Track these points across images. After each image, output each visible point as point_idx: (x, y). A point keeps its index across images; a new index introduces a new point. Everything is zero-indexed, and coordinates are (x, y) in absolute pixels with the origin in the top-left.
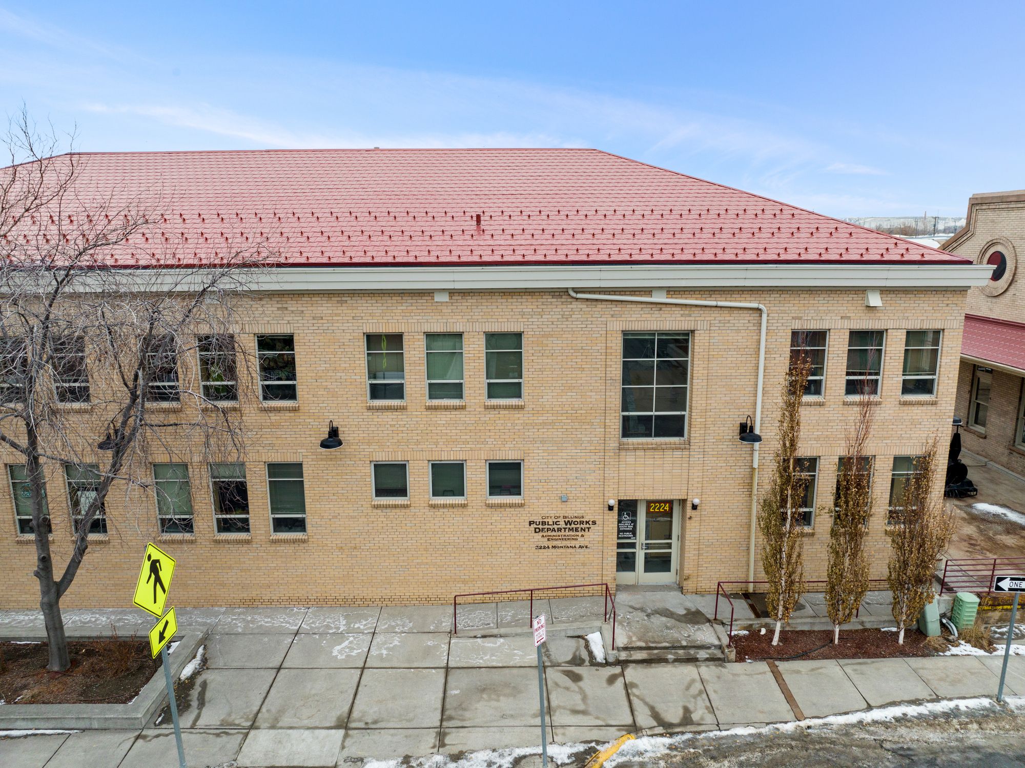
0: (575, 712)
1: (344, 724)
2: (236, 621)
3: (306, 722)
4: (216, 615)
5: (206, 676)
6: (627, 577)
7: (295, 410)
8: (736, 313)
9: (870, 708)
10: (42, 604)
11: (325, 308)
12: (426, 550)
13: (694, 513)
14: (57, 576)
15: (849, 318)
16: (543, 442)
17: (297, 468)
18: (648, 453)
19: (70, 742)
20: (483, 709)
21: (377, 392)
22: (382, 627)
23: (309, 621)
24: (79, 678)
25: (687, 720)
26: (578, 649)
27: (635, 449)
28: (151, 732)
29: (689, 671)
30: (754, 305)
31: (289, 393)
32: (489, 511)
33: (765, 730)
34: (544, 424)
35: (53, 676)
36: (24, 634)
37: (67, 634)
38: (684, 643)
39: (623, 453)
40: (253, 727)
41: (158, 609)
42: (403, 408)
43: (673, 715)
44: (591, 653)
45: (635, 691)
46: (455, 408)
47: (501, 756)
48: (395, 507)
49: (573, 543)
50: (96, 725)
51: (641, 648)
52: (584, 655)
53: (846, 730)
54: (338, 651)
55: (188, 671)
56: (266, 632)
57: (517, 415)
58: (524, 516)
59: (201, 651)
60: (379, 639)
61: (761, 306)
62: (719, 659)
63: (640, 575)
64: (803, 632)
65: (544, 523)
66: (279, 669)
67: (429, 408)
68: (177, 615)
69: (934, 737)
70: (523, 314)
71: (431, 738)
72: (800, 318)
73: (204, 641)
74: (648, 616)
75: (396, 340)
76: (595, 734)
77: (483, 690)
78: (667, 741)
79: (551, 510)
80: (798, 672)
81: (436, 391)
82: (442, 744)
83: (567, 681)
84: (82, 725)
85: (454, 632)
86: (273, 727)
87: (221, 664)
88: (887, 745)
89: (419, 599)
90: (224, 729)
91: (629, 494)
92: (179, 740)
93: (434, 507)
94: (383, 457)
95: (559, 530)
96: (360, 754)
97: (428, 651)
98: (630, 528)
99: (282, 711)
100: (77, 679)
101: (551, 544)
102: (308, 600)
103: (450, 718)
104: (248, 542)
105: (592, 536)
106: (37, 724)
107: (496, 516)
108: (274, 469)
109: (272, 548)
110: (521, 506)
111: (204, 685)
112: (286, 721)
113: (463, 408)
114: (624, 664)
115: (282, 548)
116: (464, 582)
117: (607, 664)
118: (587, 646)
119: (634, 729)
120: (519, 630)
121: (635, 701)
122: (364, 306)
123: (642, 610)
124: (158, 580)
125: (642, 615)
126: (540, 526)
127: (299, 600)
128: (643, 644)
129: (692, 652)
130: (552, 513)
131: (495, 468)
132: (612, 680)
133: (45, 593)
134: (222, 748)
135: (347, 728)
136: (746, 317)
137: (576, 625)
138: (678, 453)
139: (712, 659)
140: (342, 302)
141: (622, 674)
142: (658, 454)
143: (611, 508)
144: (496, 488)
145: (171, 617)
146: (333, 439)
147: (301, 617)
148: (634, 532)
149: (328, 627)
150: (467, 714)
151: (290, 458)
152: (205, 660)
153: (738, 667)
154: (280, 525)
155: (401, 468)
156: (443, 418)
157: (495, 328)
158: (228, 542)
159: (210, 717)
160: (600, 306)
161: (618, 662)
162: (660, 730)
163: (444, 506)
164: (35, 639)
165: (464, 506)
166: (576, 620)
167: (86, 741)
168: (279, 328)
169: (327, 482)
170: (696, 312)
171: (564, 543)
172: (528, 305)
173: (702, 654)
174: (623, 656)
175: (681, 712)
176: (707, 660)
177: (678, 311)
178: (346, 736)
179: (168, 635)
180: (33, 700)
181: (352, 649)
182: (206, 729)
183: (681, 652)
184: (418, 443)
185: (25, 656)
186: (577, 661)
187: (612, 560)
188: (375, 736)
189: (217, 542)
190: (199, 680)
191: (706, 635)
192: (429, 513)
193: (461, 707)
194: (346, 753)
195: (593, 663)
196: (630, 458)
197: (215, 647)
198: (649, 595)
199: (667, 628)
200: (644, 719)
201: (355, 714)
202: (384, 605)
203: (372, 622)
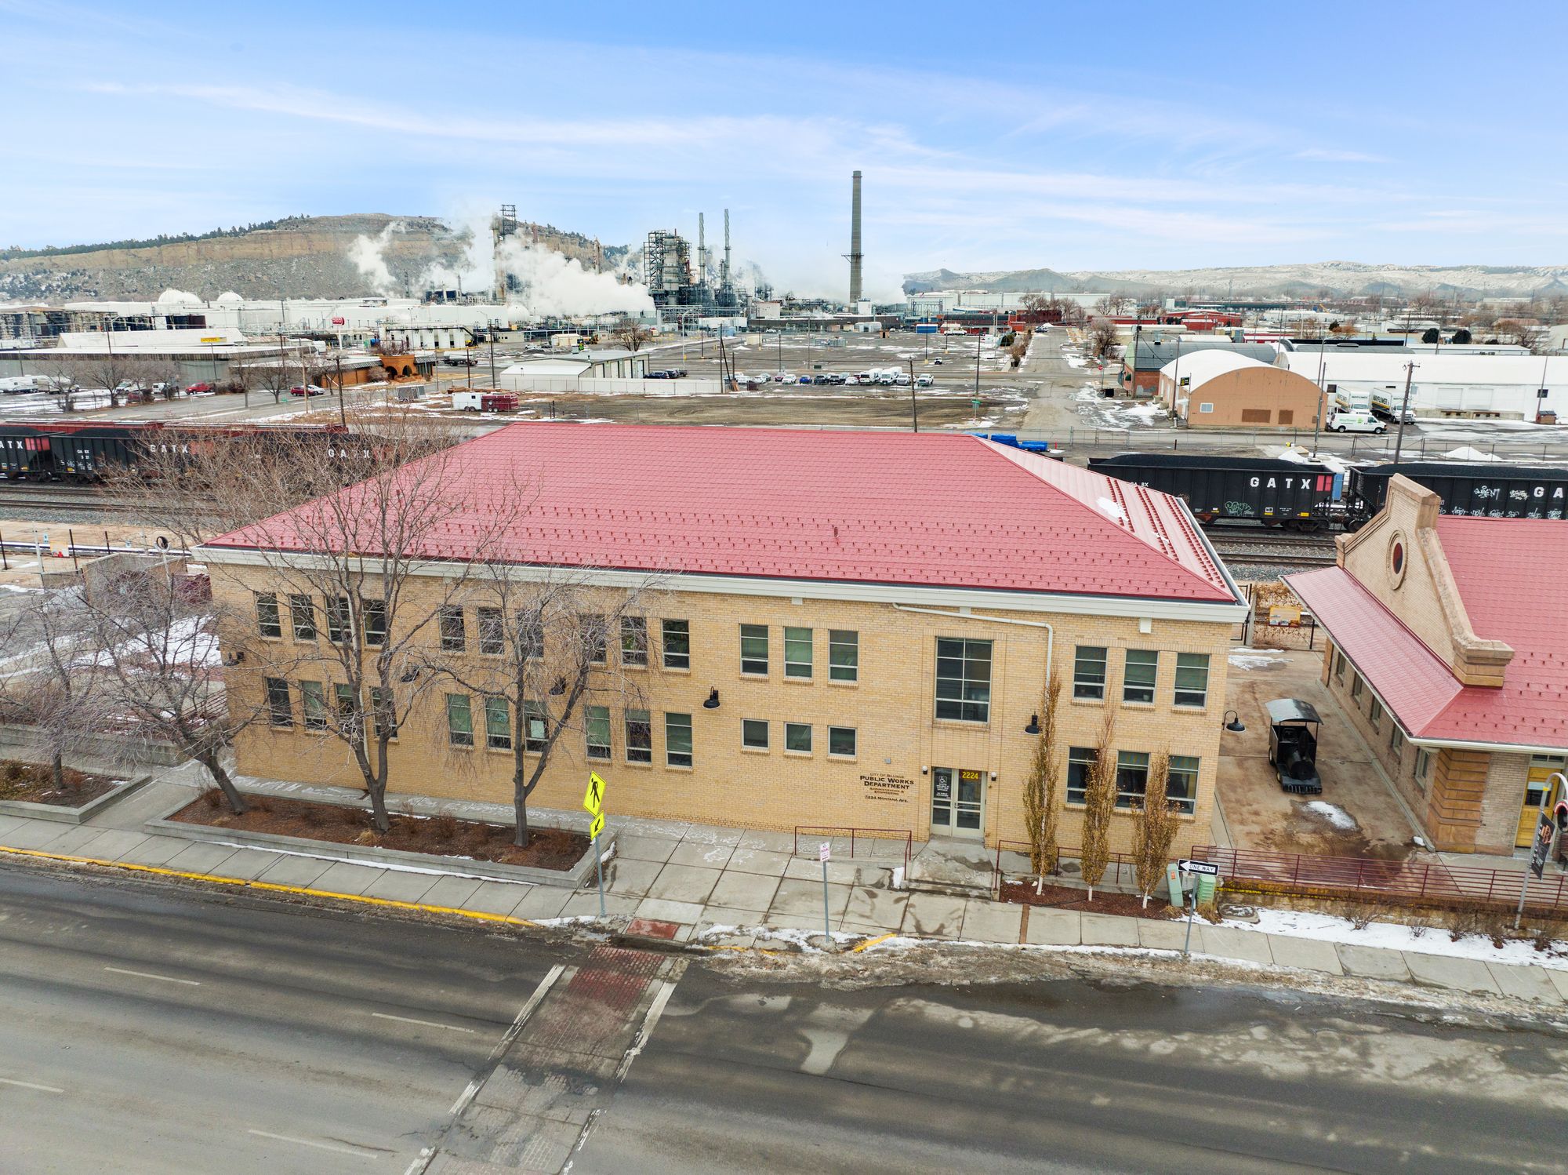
0: (862, 916)
1: (705, 902)
2: (638, 828)
3: (680, 898)
4: (624, 821)
5: (616, 862)
6: (941, 829)
7: (688, 675)
8: (1028, 630)
9: (1081, 944)
10: (515, 801)
11: (712, 604)
12: (781, 789)
13: (993, 783)
14: (526, 783)
15: (1125, 639)
16: (872, 716)
17: (687, 718)
18: (956, 732)
19: (534, 890)
20: (799, 906)
21: (748, 667)
22: (743, 844)
23: (690, 833)
24: (535, 853)
25: (939, 932)
26: (883, 877)
27: (945, 728)
28: (583, 891)
29: (960, 903)
30: (1043, 625)
31: (684, 662)
32: (829, 765)
33: (990, 946)
34: (873, 702)
35: (519, 849)
36: (494, 820)
37: (529, 823)
38: (963, 883)
39: (935, 730)
40: (646, 896)
41: (595, 811)
42: (766, 681)
43: (930, 927)
44: (891, 882)
45: (912, 910)
46: (805, 684)
47: (802, 933)
48: (758, 754)
49: (895, 797)
50: (548, 882)
51: (928, 882)
52: (886, 882)
53: (1050, 955)
54: (708, 857)
55: (604, 857)
56: (659, 838)
57: (852, 693)
58: (857, 772)
59: (613, 845)
60: (738, 852)
61: (1048, 626)
62: (986, 898)
63: (953, 828)
64: (1069, 889)
65: (872, 779)
66: (666, 863)
67: (786, 683)
68: (605, 818)
69: (1112, 967)
70: (858, 618)
71: (760, 917)
72: (1082, 637)
73: (615, 839)
74: (946, 860)
75: (762, 630)
76: (870, 931)
77: (803, 895)
78: (918, 942)
79: (879, 770)
80: (1043, 915)
81: (791, 670)
82: (766, 922)
83: (866, 897)
84: (540, 881)
85: (795, 854)
86: (658, 898)
87: (626, 855)
88: (1074, 967)
89: (774, 827)
90: (628, 895)
91: (943, 763)
92: (602, 898)
93: (787, 757)
94: (751, 716)
95: (884, 785)
96: (712, 920)
97: (772, 865)
98: (946, 789)
99: (665, 890)
100: (533, 853)
101: (877, 795)
102: (690, 818)
103: (776, 908)
104: (649, 769)
105: (909, 793)
106: (515, 877)
107: (835, 769)
108: (670, 717)
109: (667, 776)
110: (854, 763)
111: (615, 867)
112: (667, 895)
113: (811, 684)
114: (912, 891)
115: (673, 776)
116: (810, 818)
117: (901, 890)
118: (891, 877)
119: (899, 932)
120: (843, 858)
121: (908, 915)
122: (740, 604)
123: (944, 855)
124: (596, 794)
125: (942, 859)
126: (869, 781)
127: (684, 817)
128: (931, 880)
129: (967, 890)
130: (879, 772)
131: (835, 732)
132: (898, 901)
133: (518, 793)
134: (626, 906)
135: (706, 905)
136: (1037, 632)
137: (886, 860)
138: (980, 735)
139: (981, 897)
140: (724, 600)
141: (908, 898)
142: (964, 734)
143: (925, 773)
144: (835, 747)
145: (601, 817)
146: (713, 701)
147: (685, 830)
148: (949, 792)
149: (704, 839)
150: (787, 907)
151: (683, 711)
152: (615, 852)
153: (999, 906)
154: (674, 759)
155: (764, 726)
156: (796, 691)
157: (837, 627)
158: (635, 768)
159: (619, 887)
160: (918, 616)
161: (908, 890)
162: (917, 935)
163: (795, 757)
164: (501, 824)
165: (810, 759)
166: (888, 856)
167: (543, 890)
168: (677, 615)
169: (709, 731)
170: (995, 626)
171: (888, 796)
172: (863, 612)
173: (975, 893)
174: (913, 885)
175: (937, 926)
176: (977, 897)
177: (981, 625)
178: (705, 909)
179: (599, 827)
180: (509, 862)
181: (718, 856)
182: (616, 894)
183: (959, 889)
184: (776, 707)
185: (497, 834)
186: (879, 885)
187: (927, 813)
188: (723, 912)
189: (627, 767)
190: (612, 864)
191: (985, 880)
192: (785, 761)
193: (785, 902)
194: (703, 919)
195: (891, 888)
196: (941, 735)
197: (623, 844)
198: (957, 846)
199: (957, 871)
200: (909, 925)
201: (713, 898)
202: (748, 828)
203: (736, 839)
